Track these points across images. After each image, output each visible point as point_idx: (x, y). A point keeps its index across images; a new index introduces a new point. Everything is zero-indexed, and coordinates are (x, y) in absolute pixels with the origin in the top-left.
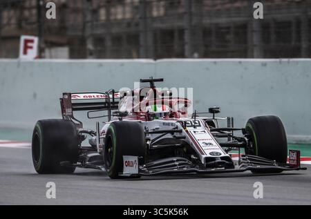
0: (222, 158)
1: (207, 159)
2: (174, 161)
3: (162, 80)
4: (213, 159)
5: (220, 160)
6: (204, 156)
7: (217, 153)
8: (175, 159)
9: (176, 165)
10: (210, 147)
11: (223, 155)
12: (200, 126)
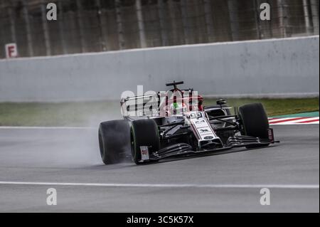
0: (213, 141)
1: (202, 143)
2: (178, 147)
3: (182, 83)
4: (206, 142)
5: (212, 142)
6: (199, 141)
7: (210, 137)
8: (179, 145)
9: (179, 150)
10: (206, 133)
11: (214, 138)
12: (201, 117)
